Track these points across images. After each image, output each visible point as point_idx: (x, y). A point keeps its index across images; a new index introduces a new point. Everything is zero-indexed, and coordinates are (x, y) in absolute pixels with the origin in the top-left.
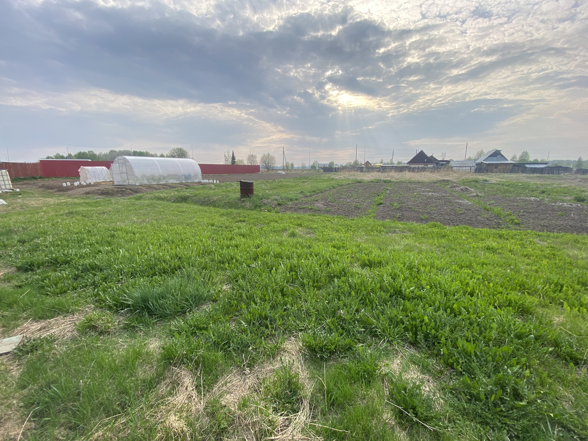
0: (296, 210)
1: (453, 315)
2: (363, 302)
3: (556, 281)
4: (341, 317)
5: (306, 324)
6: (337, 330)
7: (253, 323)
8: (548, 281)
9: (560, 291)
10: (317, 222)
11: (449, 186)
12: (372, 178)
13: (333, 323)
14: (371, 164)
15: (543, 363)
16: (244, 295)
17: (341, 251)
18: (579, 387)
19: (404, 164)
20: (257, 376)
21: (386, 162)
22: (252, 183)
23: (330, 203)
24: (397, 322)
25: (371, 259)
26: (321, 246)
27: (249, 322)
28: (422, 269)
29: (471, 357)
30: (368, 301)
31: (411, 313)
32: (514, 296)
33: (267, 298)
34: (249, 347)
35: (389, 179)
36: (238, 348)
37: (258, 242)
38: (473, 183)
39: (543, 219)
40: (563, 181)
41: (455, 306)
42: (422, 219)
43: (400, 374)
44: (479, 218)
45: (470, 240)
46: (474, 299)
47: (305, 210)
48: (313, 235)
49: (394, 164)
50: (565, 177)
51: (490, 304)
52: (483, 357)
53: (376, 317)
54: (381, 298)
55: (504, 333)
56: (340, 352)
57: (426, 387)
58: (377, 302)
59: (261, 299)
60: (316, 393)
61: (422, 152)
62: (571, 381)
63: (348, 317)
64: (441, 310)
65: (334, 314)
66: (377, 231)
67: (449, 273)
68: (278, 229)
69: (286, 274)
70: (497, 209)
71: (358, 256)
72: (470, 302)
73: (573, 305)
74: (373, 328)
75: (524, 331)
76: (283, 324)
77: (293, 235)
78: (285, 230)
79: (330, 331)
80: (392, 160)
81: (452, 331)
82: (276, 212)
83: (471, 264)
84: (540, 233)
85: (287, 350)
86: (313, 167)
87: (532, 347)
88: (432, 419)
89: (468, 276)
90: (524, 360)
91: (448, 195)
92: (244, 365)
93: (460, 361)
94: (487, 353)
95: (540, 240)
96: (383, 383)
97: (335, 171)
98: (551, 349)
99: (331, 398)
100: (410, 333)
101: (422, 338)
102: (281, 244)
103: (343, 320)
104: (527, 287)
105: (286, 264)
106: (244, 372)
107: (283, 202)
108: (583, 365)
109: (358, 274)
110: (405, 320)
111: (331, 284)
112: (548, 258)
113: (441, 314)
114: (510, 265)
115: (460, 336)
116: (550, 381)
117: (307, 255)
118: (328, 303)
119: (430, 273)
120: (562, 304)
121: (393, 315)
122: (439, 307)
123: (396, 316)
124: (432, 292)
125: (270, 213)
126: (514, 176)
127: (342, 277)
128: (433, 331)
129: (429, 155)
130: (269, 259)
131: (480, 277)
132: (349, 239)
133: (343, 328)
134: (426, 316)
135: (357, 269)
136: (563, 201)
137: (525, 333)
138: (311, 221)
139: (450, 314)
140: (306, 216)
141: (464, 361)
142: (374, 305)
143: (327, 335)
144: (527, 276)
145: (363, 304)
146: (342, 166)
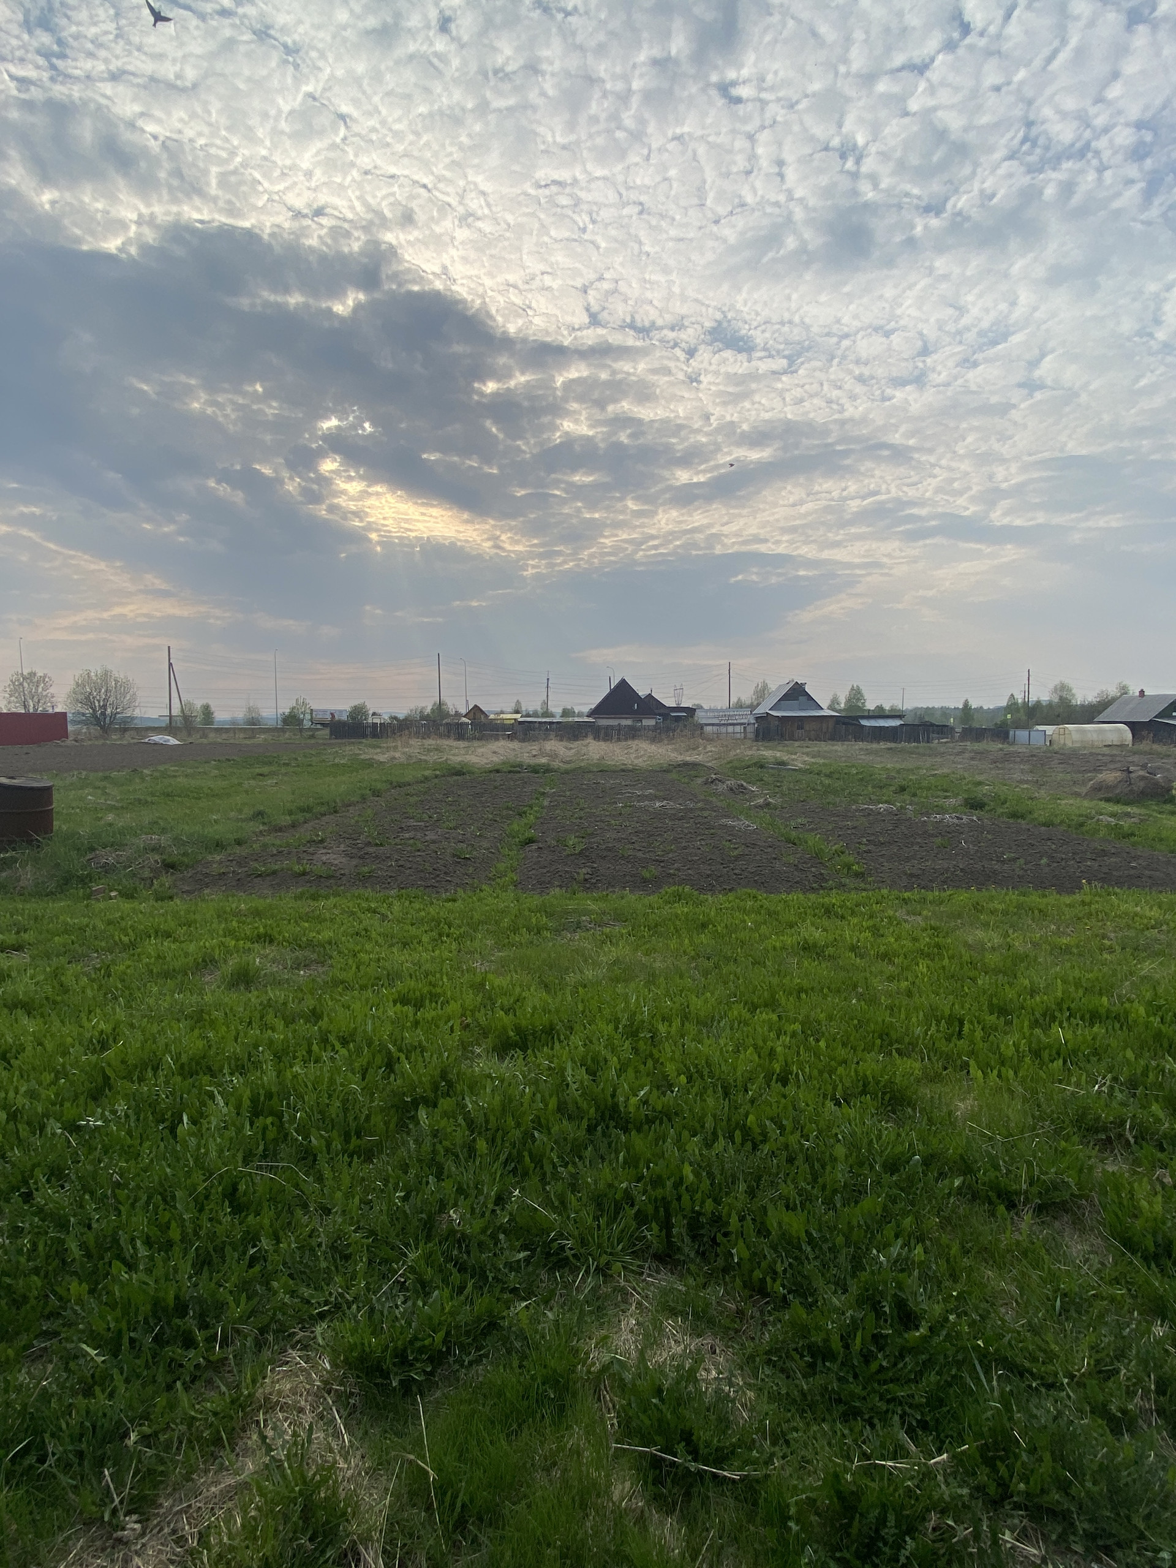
0: (242, 883)
1: (749, 1145)
2: (516, 1169)
3: (947, 1012)
4: (452, 1232)
5: (336, 1289)
6: (446, 1281)
7: (132, 1341)
8: (933, 1015)
9: (960, 1035)
10: (332, 920)
11: (700, 781)
12: (495, 759)
13: (428, 1258)
14: (486, 716)
15: (948, 1220)
16: (73, 1246)
17: (428, 1013)
18: (1024, 1262)
19: (580, 715)
20: (174, 1532)
21: (531, 709)
22: (48, 790)
23: (371, 850)
24: (616, 1203)
25: (524, 1023)
26: (357, 1006)
27: (112, 1346)
28: (662, 1028)
29: (800, 1249)
30: (527, 1159)
31: (648, 1168)
32: (872, 1064)
33: (175, 1234)
34: (126, 1435)
35: (544, 760)
36: (80, 1455)
37: (98, 1024)
38: (756, 771)
39: (908, 859)
40: (938, 759)
41: (751, 1118)
42: (645, 881)
43: (642, 1353)
44: (777, 865)
45: (764, 929)
46: (791, 1090)
47: (277, 879)
48: (321, 970)
49: (552, 716)
50: (942, 750)
51: (825, 1096)
52: (826, 1240)
53: (556, 1204)
54: (565, 1139)
55: (861, 1164)
56: (462, 1348)
57: (708, 1371)
58: (554, 1155)
59: (148, 1243)
60: (402, 1509)
61: (623, 683)
62: (1008, 1251)
63: (474, 1227)
64: (721, 1138)
65: (428, 1228)
66: (529, 930)
67: (728, 1031)
68: (177, 964)
69: (239, 1130)
70: (813, 840)
71: (483, 1021)
72: (783, 1101)
73: (988, 1065)
74: (553, 1240)
75: (899, 1149)
76: (253, 1313)
77: (244, 979)
78: (207, 963)
79: (424, 1288)
80: (546, 703)
81: (751, 1193)
82: (159, 898)
83: (773, 996)
84: (906, 895)
85: (278, 1402)
86: (291, 720)
87: (921, 1185)
88: (733, 1453)
89: (770, 1030)
90: (908, 1222)
91: (700, 805)
92: (114, 1512)
93: (780, 1268)
94: (832, 1229)
95: (908, 913)
96: (599, 1400)
97: (375, 735)
98: (957, 1183)
99: (453, 1505)
100: (654, 1225)
101: (684, 1231)
102: (199, 1018)
103: (459, 1242)
104: (894, 1035)
105: (232, 1094)
106: (120, 1533)
107: (185, 854)
108: (1025, 1205)
109: (492, 1078)
110: (637, 1188)
111: (408, 1134)
112: (928, 955)
113: (721, 1149)
114: (855, 986)
115: (771, 1200)
116: (966, 1262)
117: (310, 1045)
118: (405, 1199)
119: (683, 1036)
120: (965, 1066)
121: (602, 1185)
122: (715, 1134)
123: (610, 1186)
124: (694, 1090)
125: (135, 904)
126: (839, 747)
127: (441, 1101)
128: (709, 1205)
129: (642, 692)
130: (156, 1087)
131: (797, 1027)
132: (447, 966)
133: (462, 1269)
134: (686, 1165)
135: (484, 1064)
136: (942, 810)
137: (902, 1153)
138: (306, 917)
139: (742, 1144)
140: (287, 902)
141: (786, 1264)
142: (548, 1169)
143: (414, 1304)
144: (891, 1008)
145: (514, 1171)
146: (395, 718)
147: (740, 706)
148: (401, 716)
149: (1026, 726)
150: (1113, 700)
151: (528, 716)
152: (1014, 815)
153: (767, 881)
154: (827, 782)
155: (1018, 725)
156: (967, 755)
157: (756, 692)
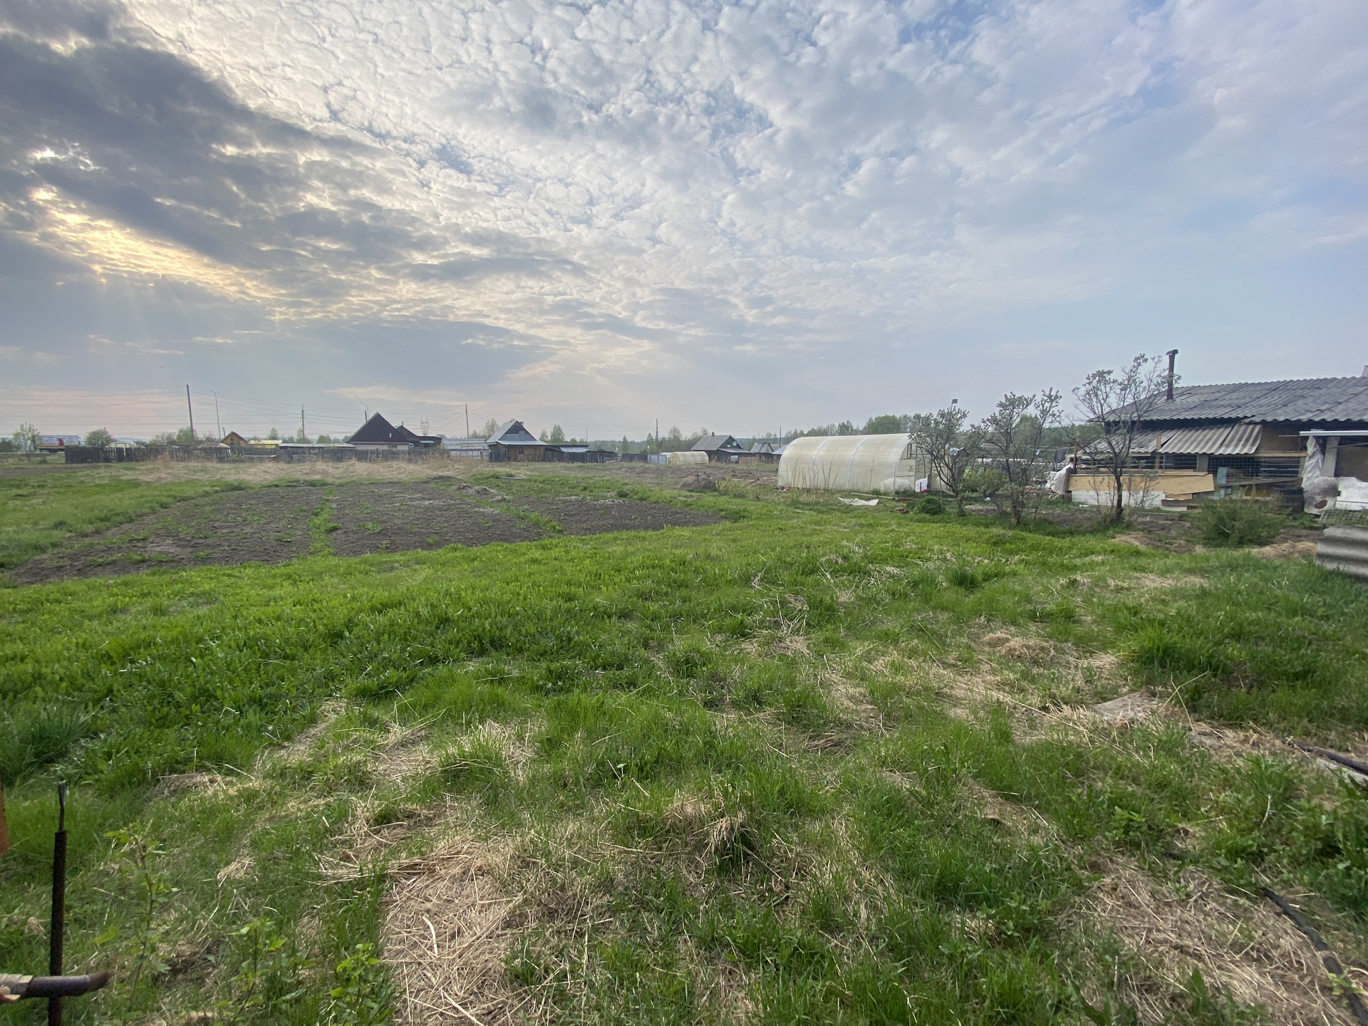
0: (83, 571)
11: (454, 488)
12: (269, 477)
14: (245, 441)
19: (336, 441)
21: (287, 436)
35: (318, 477)
38: (493, 480)
39: (585, 522)
40: (607, 472)
42: (430, 544)
47: (121, 566)
49: (308, 441)
50: (609, 466)
61: (378, 418)
70: (534, 516)
80: (302, 431)
84: (583, 537)
91: (458, 502)
95: (583, 544)
97: (121, 459)
107: (8, 556)
126: (548, 465)
136: (605, 498)
146: (143, 444)
147: (475, 436)
148: (148, 442)
149: (657, 453)
150: (701, 437)
151: (284, 441)
152: (641, 499)
153: (507, 537)
154: (541, 485)
155: (653, 453)
156: (624, 470)
157: (487, 427)
